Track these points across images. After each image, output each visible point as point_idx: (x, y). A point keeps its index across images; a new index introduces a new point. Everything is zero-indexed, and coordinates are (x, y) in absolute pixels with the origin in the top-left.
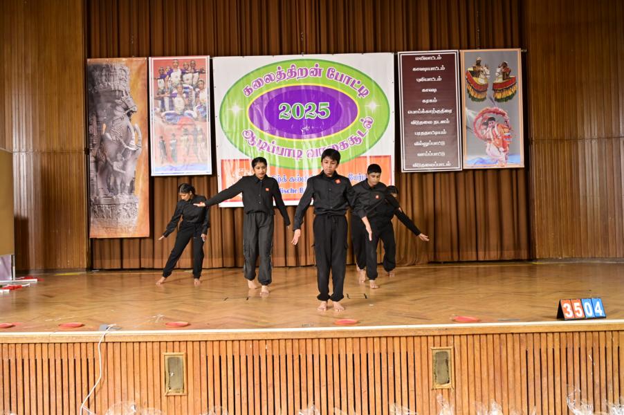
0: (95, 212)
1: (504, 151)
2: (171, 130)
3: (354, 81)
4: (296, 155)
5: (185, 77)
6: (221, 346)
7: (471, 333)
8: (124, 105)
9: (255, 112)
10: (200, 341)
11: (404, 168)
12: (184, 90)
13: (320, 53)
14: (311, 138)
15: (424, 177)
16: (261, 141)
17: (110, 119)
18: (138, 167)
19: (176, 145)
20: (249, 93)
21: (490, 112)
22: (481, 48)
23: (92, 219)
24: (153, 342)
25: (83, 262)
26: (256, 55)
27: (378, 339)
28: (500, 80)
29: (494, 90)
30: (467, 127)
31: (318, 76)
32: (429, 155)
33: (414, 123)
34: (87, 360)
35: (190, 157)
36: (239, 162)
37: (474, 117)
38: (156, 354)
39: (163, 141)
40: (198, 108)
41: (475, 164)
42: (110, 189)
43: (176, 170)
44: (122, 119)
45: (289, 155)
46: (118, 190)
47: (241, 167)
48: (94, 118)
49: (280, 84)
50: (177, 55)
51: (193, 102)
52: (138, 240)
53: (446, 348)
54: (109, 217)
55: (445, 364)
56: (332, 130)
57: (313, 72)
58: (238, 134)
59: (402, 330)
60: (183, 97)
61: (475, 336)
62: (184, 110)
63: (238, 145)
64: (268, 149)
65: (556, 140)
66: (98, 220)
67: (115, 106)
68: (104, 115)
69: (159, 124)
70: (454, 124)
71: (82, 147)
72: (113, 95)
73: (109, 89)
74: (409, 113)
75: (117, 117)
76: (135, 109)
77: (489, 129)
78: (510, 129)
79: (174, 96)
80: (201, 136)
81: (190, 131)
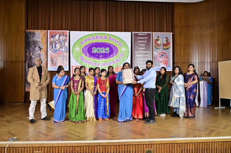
0: (27, 83)
1: (166, 66)
2: (55, 55)
3: (118, 41)
4: (98, 65)
5: (60, 37)
6: (59, 149)
8: (39, 46)
9: (84, 50)
12: (60, 42)
13: (107, 31)
14: (103, 59)
16: (86, 60)
17: (33, 51)
19: (56, 60)
21: (162, 53)
22: (159, 32)
23: (26, 85)
24: (30, 147)
25: (23, 100)
26: (85, 31)
28: (165, 43)
29: (163, 46)
30: (154, 58)
31: (105, 39)
32: (142, 66)
35: (61, 64)
37: (157, 54)
38: (31, 152)
39: (52, 59)
40: (64, 48)
41: (157, 70)
44: (38, 51)
45: (95, 65)
48: (28, 50)
49: (93, 41)
50: (58, 30)
53: (151, 149)
57: (104, 37)
58: (78, 57)
59: (133, 142)
60: (59, 44)
61: (162, 144)
62: (60, 49)
64: (88, 63)
65: (183, 63)
66: (28, 86)
67: (35, 46)
68: (31, 49)
69: (51, 53)
70: (150, 56)
71: (23, 60)
72: (35, 43)
73: (34, 40)
74: (135, 52)
75: (36, 50)
76: (42, 48)
77: (161, 58)
78: (168, 59)
79: (56, 44)
80: (65, 58)
81: (62, 56)
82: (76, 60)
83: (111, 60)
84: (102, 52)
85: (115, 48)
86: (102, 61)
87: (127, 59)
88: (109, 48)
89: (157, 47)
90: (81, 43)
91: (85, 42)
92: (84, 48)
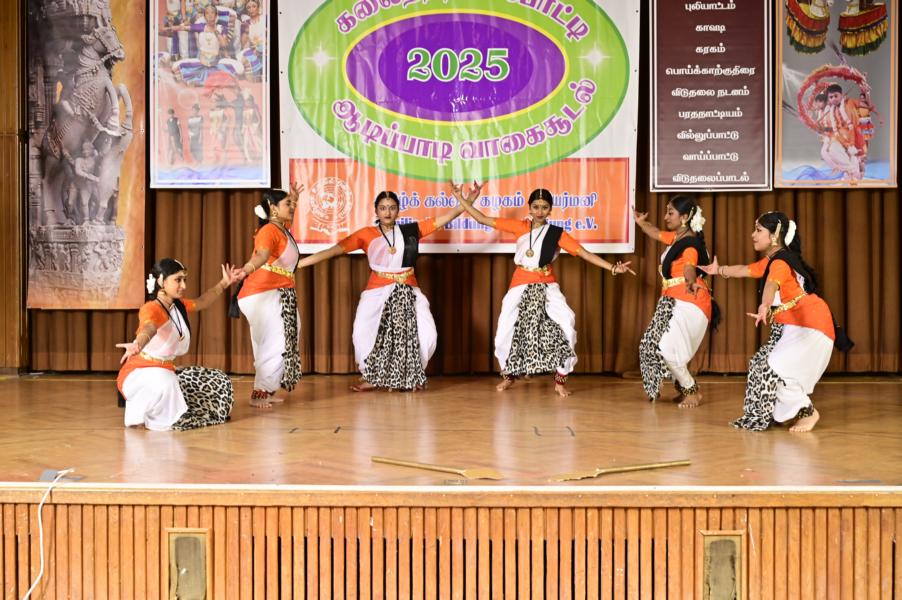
0: (38, 257)
1: (859, 154)
2: (192, 97)
4: (439, 153)
6: (282, 519)
7: (783, 505)
8: (98, 46)
9: (358, 64)
10: (239, 507)
11: (655, 185)
12: (218, 18)
14: (469, 119)
16: (369, 123)
17: (70, 74)
18: (125, 170)
19: (200, 127)
20: (349, 27)
21: (832, 74)
23: (31, 272)
24: (146, 506)
25: (13, 356)
27: (596, 511)
28: (854, 11)
29: (840, 29)
30: (785, 104)
32: (706, 157)
33: (677, 93)
34: (16, 537)
35: (227, 151)
36: (324, 163)
37: (798, 84)
38: (153, 530)
39: (175, 119)
40: (245, 55)
41: (798, 179)
42: (67, 213)
43: (199, 179)
44: (94, 73)
45: (425, 152)
46: (83, 215)
47: (329, 174)
48: (40, 69)
52: (121, 315)
53: (732, 532)
54: (64, 267)
55: (728, 564)
56: (513, 104)
58: (325, 107)
59: (643, 495)
60: (216, 33)
61: (790, 511)
62: (218, 58)
63: (323, 129)
64: (384, 140)
66: (43, 274)
67: (80, 46)
68: (58, 65)
69: (166, 84)
70: (758, 96)
71: (14, 133)
72: (78, 26)
73: (70, 11)
74: (668, 72)
75: (85, 70)
76: (119, 53)
77: (829, 109)
78: (870, 110)
79: (199, 29)
80: (251, 111)
81: (229, 101)
82: (315, 123)
84: (463, 74)
87: (615, 114)
88: (507, 50)
89: (805, 38)
90: (341, 24)
91: (365, 14)
92: (362, 50)
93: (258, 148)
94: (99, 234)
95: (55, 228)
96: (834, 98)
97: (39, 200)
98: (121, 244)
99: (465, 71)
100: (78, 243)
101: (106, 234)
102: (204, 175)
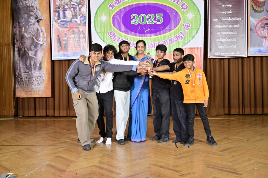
0: (19, 82)
2: (64, 31)
3: (179, 0)
8: (35, 16)
9: (116, 19)
11: (210, 55)
12: (72, 6)
14: (151, 36)
15: (222, 61)
16: (119, 38)
17: (26, 25)
18: (44, 54)
19: (67, 40)
20: (113, 8)
21: (266, 19)
23: (17, 86)
25: (12, 112)
30: (251, 29)
32: (226, 47)
35: (76, 48)
37: (255, 23)
39: (59, 38)
40: (80, 17)
41: (255, 53)
43: (67, 56)
44: (34, 24)
46: (32, 69)
48: (17, 23)
49: (131, 2)
51: (77, 14)
52: (45, 99)
54: (26, 85)
58: (105, 33)
62: (72, 19)
66: (20, 87)
67: (29, 16)
68: (23, 22)
69: (57, 27)
70: (242, 27)
71: (10, 42)
72: (29, 9)
73: (26, 5)
74: (213, 20)
75: (31, 23)
76: (41, 18)
77: (265, 30)
79: (66, 10)
80: (82, 35)
81: (76, 32)
82: (102, 38)
83: (167, 37)
85: (174, 14)
86: (150, 39)
87: (196, 34)
88: (162, 14)
89: (257, 8)
90: (110, 7)
91: (118, 4)
92: (117, 15)
93: (85, 47)
94: (37, 74)
95: (24, 73)
96: (267, 27)
97: (18, 64)
98: (44, 77)
99: (149, 21)
100: (30, 77)
101: (39, 74)
102: (68, 55)
